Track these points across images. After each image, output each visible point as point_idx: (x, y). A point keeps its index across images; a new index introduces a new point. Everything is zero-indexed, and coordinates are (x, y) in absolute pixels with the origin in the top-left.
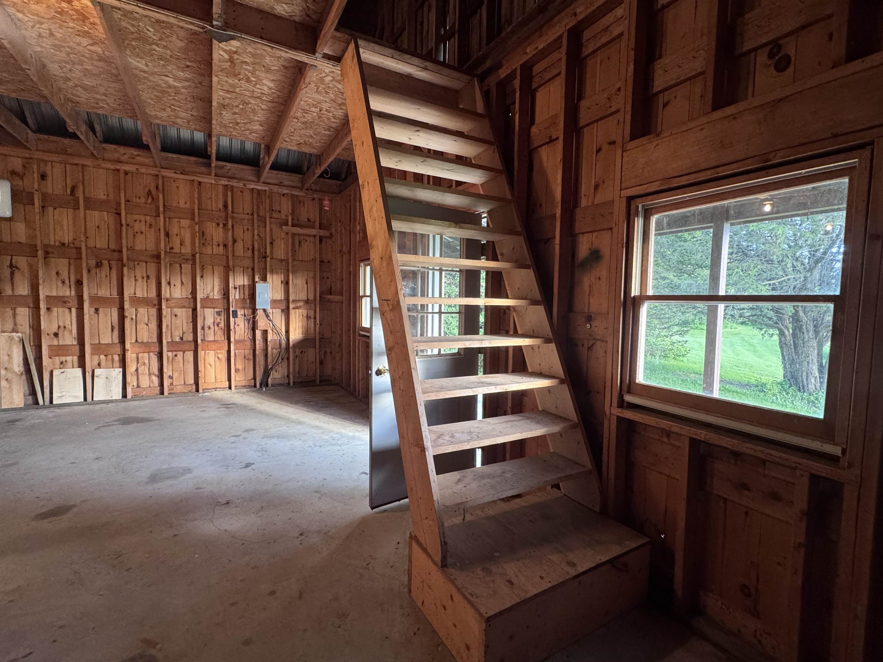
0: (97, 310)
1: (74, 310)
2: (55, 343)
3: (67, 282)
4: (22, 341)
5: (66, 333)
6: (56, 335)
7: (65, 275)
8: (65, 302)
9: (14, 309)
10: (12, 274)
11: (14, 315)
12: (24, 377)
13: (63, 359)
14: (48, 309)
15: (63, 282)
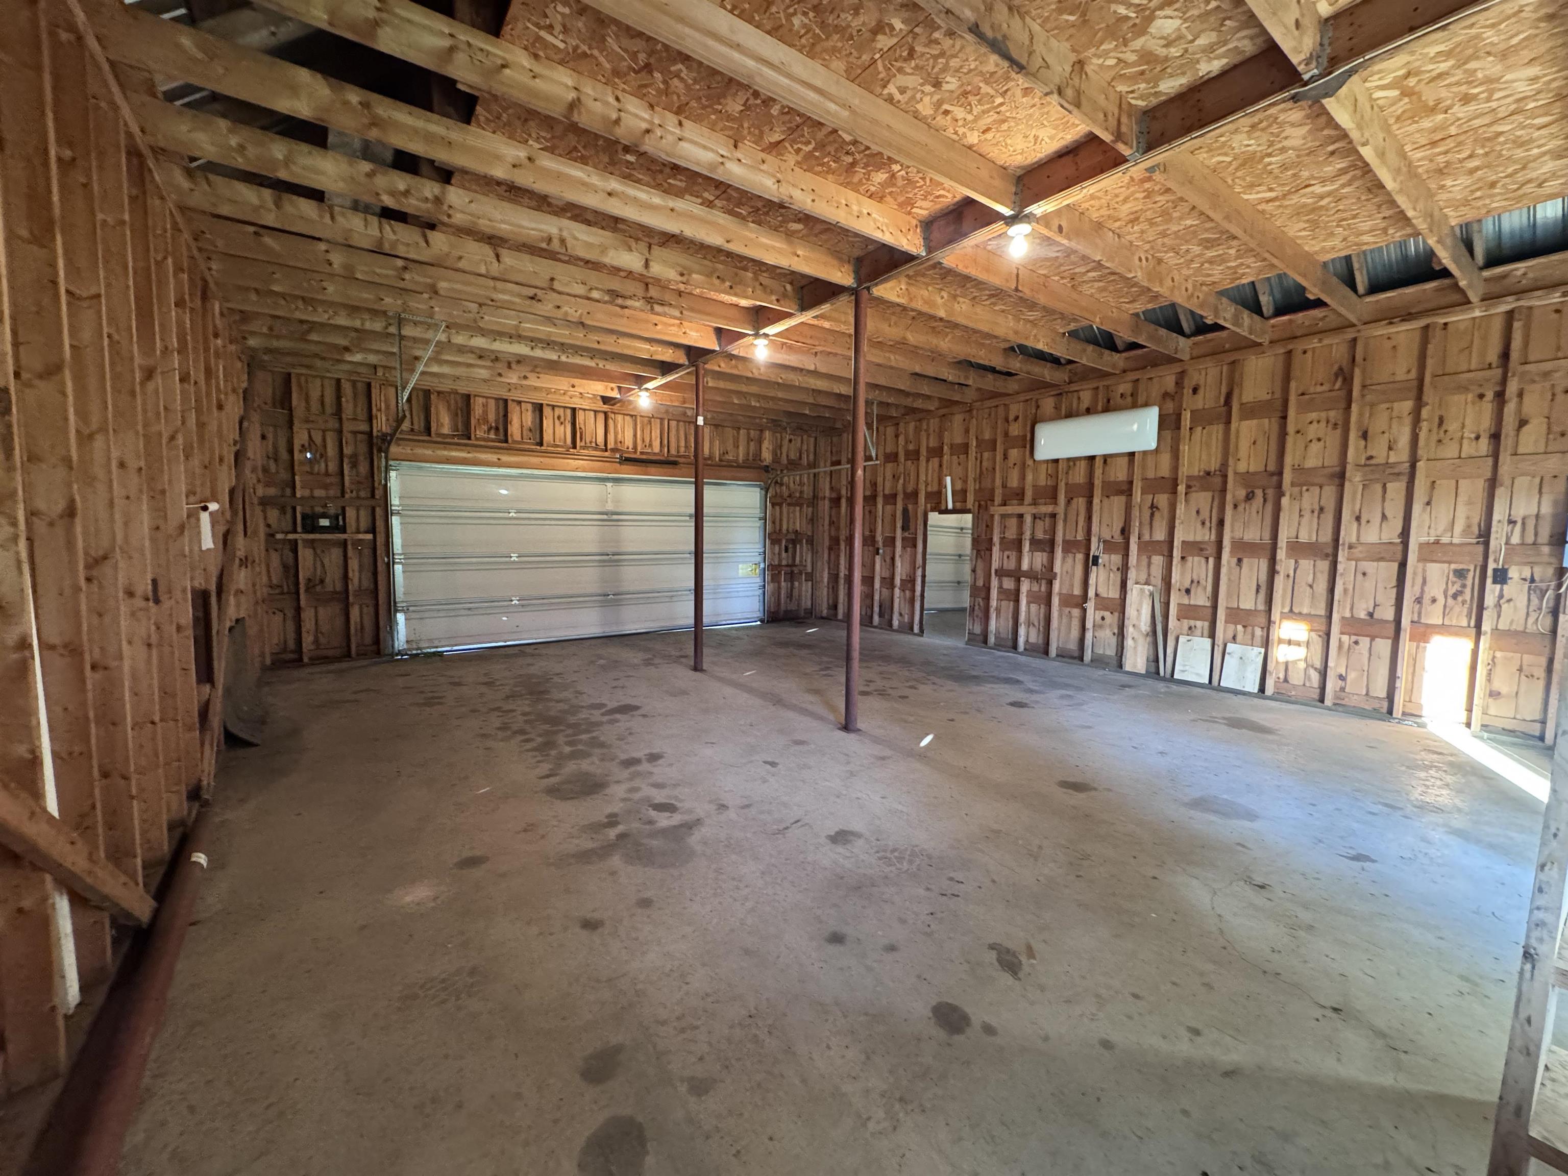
0: (1240, 561)
1: (1211, 560)
2: (1186, 602)
3: (1208, 524)
4: (1152, 595)
5: (1200, 589)
6: (1188, 591)
7: (1205, 514)
8: (1202, 550)
9: (1149, 558)
10: (1152, 515)
11: (1149, 565)
12: (1149, 639)
13: (1192, 623)
14: (1183, 558)
15: (1203, 523)
